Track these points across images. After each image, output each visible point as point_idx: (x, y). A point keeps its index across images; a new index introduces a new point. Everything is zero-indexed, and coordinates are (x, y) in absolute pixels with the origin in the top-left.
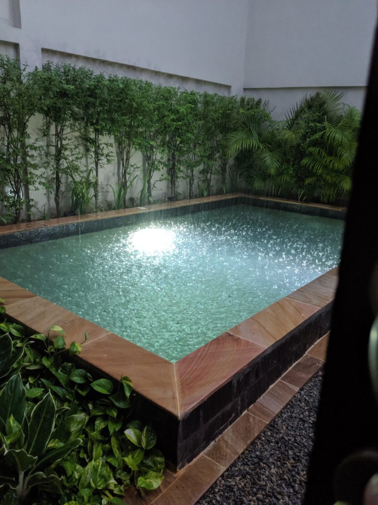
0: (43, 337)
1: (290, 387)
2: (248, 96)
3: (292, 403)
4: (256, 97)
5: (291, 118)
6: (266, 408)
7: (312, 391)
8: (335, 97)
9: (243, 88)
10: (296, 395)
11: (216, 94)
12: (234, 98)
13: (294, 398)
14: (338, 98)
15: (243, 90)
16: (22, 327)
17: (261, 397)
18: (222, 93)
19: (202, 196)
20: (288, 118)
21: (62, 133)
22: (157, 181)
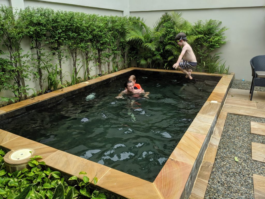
0: (75, 178)
1: (204, 181)
2: (133, 16)
3: (208, 190)
4: (137, 16)
5: (156, 27)
6: (198, 196)
7: (213, 181)
8: (178, 15)
9: (129, 11)
10: (208, 185)
11: (116, 16)
12: (126, 17)
13: (208, 187)
14: (180, 15)
15: (129, 12)
16: (59, 172)
17: (193, 190)
18: (119, 15)
19: (115, 71)
20: (155, 27)
21: (40, 46)
22: (92, 66)
